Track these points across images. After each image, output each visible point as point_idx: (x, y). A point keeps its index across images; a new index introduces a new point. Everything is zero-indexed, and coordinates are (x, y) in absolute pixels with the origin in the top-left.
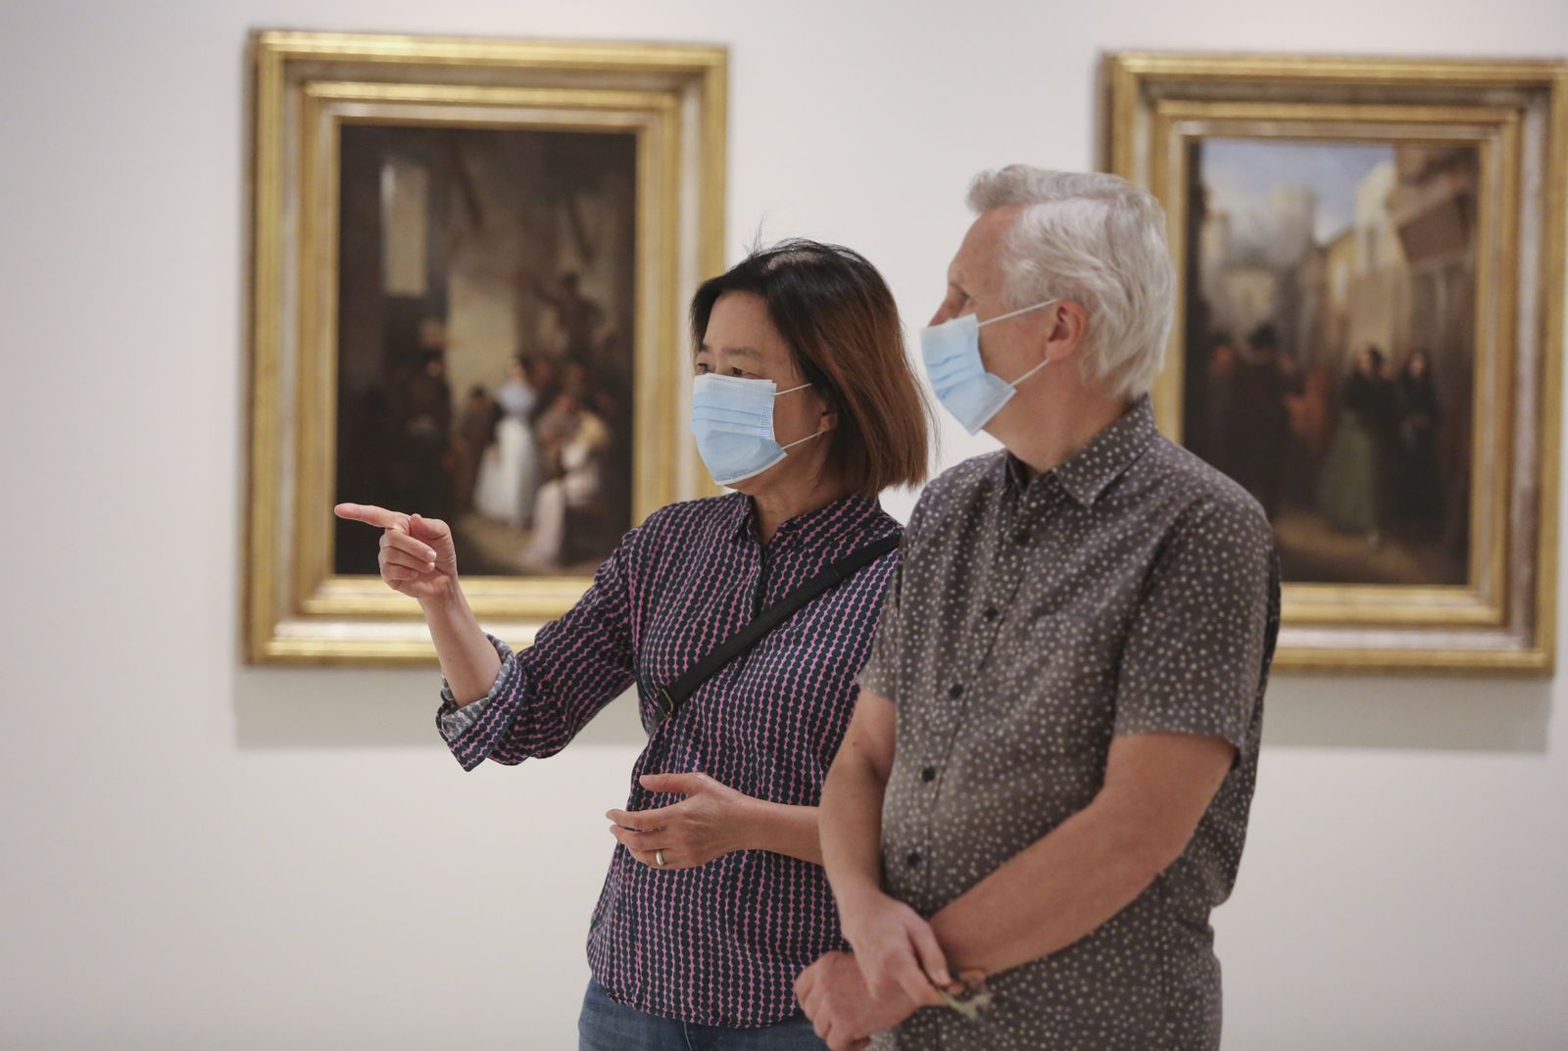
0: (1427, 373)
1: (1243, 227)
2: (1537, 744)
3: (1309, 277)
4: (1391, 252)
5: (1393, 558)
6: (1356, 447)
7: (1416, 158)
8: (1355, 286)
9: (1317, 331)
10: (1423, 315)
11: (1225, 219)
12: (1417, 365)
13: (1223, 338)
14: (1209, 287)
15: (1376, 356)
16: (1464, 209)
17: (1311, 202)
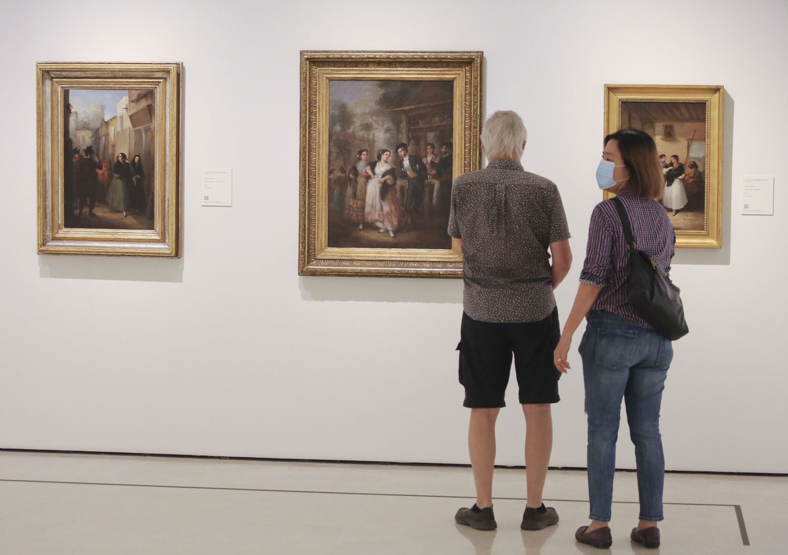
0: (140, 160)
1: (81, 116)
2: (180, 280)
3: (102, 132)
4: (128, 124)
5: (130, 220)
6: (118, 184)
7: (135, 94)
8: (117, 134)
9: (106, 148)
10: (138, 143)
11: (76, 113)
12: (137, 158)
13: (76, 151)
14: (71, 136)
15: (124, 155)
16: (150, 109)
17: (103, 108)
